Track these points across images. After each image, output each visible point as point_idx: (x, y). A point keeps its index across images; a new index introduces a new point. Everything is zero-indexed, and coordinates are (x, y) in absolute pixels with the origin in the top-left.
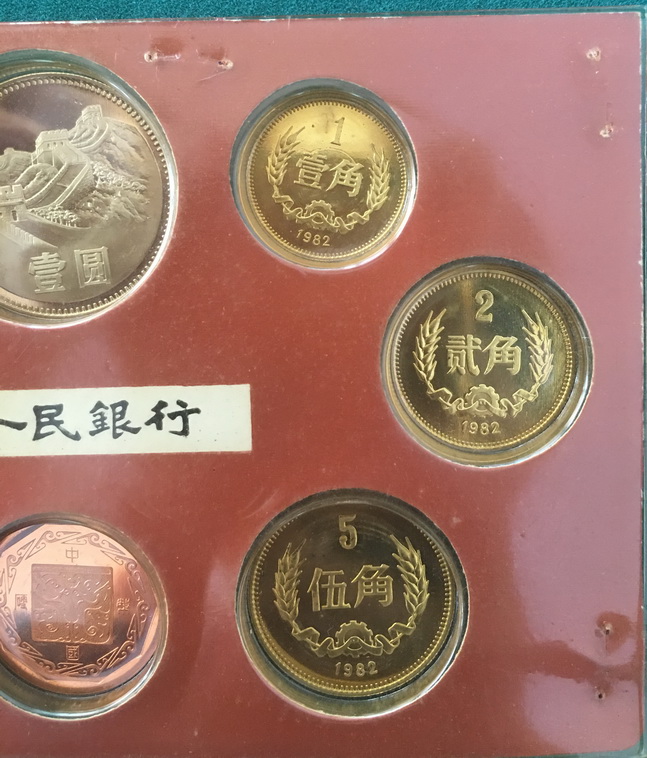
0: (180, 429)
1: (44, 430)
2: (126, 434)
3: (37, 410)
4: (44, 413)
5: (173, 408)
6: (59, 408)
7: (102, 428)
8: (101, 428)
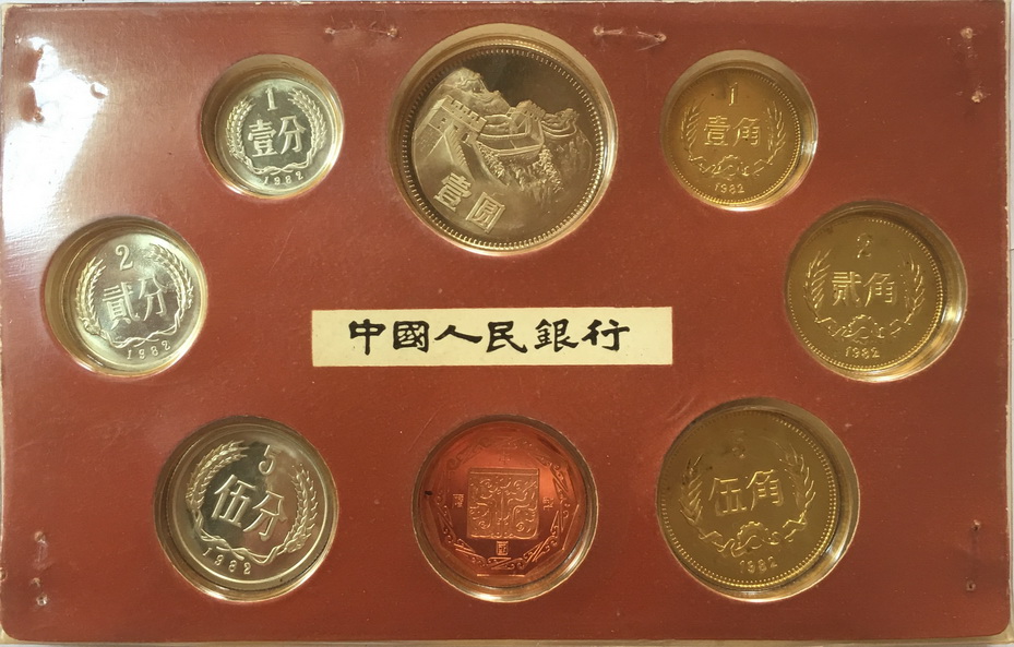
0: (612, 345)
1: (496, 343)
2: (566, 349)
3: (492, 326)
4: (497, 328)
5: (606, 326)
6: (510, 325)
7: (546, 342)
8: (544, 342)
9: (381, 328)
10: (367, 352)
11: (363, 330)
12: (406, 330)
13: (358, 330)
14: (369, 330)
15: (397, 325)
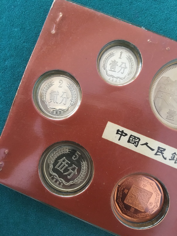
1: (158, 153)
3: (159, 148)
4: (160, 149)
6: (165, 150)
7: (173, 159)
9: (126, 135)
10: (119, 140)
11: (121, 133)
12: (133, 138)
13: (119, 132)
14: (122, 134)
15: (131, 135)
